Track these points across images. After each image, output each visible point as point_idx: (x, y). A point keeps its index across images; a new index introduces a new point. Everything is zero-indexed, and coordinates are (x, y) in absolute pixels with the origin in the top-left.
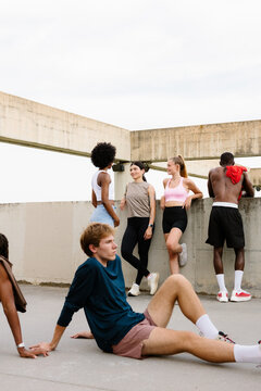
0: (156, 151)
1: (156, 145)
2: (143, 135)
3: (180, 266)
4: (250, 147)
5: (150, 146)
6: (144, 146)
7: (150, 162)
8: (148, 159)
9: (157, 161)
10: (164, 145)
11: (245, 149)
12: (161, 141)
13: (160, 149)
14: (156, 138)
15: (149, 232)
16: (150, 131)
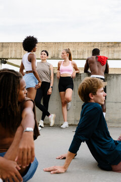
0: (11, 53)
1: (11, 51)
2: (4, 45)
3: (67, 110)
4: (58, 55)
5: (8, 50)
6: (5, 50)
7: (7, 59)
8: (7, 57)
9: (11, 58)
10: (15, 51)
11: (56, 56)
12: (14, 49)
13: (13, 52)
14: (12, 47)
15: (50, 90)
16: (8, 43)
